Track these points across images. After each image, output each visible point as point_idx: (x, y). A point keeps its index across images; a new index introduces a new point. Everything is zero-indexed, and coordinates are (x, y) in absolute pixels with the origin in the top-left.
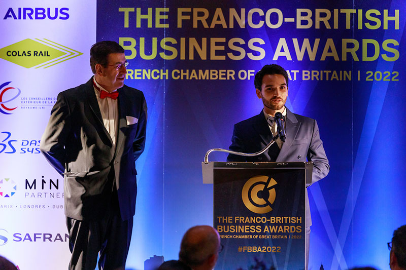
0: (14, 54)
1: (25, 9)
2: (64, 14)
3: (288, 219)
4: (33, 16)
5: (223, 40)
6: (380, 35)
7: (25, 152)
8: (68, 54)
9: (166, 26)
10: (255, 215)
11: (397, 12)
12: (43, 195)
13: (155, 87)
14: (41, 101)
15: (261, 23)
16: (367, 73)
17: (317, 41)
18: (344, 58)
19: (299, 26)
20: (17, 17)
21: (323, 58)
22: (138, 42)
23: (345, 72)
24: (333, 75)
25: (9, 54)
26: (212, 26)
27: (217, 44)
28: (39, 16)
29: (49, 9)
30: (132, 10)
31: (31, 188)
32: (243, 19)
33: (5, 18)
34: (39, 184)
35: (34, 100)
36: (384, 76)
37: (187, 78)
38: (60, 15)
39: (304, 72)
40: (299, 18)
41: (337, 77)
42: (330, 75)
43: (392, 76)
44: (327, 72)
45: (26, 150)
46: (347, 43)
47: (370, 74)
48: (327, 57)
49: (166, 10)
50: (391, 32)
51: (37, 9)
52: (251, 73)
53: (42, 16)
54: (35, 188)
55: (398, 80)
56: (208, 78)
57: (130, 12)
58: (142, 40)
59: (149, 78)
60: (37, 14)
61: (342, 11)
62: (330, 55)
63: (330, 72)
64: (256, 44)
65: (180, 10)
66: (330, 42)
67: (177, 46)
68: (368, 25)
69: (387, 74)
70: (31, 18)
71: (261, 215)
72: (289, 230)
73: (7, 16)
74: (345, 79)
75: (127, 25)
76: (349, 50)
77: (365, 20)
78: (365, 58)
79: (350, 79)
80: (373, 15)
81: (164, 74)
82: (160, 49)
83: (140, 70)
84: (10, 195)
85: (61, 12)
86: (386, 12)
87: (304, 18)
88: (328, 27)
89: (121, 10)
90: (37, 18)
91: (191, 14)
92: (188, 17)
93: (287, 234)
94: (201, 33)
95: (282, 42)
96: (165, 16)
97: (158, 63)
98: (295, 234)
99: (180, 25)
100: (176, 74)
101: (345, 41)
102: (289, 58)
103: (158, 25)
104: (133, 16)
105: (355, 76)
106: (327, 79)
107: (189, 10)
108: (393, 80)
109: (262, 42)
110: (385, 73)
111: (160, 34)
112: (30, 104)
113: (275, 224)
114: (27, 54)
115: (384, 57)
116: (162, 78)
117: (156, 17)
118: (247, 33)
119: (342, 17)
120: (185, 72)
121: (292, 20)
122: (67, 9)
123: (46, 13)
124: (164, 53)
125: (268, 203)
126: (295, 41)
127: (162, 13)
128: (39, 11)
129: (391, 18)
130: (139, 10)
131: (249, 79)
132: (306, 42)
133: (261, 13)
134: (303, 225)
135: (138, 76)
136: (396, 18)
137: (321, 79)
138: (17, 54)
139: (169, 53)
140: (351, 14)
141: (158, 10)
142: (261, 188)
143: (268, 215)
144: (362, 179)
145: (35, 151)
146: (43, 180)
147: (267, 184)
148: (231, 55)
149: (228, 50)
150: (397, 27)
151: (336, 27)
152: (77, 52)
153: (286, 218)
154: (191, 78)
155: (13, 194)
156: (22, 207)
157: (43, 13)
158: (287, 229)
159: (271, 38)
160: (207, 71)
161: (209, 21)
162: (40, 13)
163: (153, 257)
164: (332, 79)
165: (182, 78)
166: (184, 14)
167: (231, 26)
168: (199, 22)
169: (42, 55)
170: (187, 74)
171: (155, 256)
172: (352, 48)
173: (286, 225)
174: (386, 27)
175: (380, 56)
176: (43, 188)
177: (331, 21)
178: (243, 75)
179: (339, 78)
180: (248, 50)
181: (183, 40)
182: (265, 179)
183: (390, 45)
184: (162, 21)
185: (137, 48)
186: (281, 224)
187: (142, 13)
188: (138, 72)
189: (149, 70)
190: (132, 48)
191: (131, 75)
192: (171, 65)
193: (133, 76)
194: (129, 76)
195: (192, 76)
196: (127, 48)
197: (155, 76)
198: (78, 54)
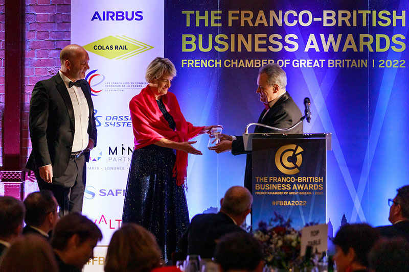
0: (100, 48)
1: (108, 13)
2: (138, 16)
3: (312, 179)
4: (115, 18)
5: (265, 36)
6: (390, 31)
7: (108, 125)
8: (143, 47)
9: (219, 25)
10: (285, 176)
11: (404, 12)
12: (123, 159)
13: (211, 74)
14: (121, 85)
15: (295, 22)
16: (380, 61)
17: (340, 36)
18: (362, 50)
19: (325, 24)
20: (102, 19)
21: (344, 50)
22: (197, 38)
23: (362, 61)
24: (353, 63)
25: (96, 48)
26: (256, 25)
27: (260, 39)
28: (119, 18)
29: (127, 12)
30: (193, 12)
31: (113, 154)
32: (280, 19)
33: (93, 20)
34: (119, 150)
35: (115, 84)
36: (393, 63)
37: (237, 66)
38: (135, 17)
39: (329, 61)
40: (326, 18)
41: (356, 65)
42: (350, 63)
43: (400, 63)
44: (348, 61)
45: (109, 124)
46: (364, 38)
47: (382, 62)
48: (347, 49)
49: (219, 12)
50: (399, 29)
51: (117, 13)
52: (287, 62)
53: (121, 18)
54: (116, 154)
55: (404, 67)
56: (252, 66)
57: (190, 14)
58: (200, 36)
59: (206, 66)
60: (117, 16)
61: (360, 12)
62: (350, 47)
63: (350, 60)
64: (291, 39)
65: (230, 13)
66: (350, 37)
67: (228, 41)
68: (380, 23)
69: (396, 62)
70: (113, 20)
71: (290, 176)
72: (313, 188)
73: (94, 18)
74: (362, 66)
75: (188, 25)
76: (366, 43)
77: (378, 19)
78: (378, 49)
79: (366, 66)
80: (384, 15)
81: (218, 63)
82: (214, 44)
83: (199, 60)
84: (96, 159)
85: (137, 15)
86: (395, 12)
87: (329, 18)
88: (348, 24)
89: (183, 12)
90: (117, 19)
91: (239, 15)
92: (237, 18)
93: (311, 190)
94: (247, 31)
95: (312, 37)
96: (218, 17)
97: (213, 55)
98: (318, 191)
99: (230, 24)
100: (228, 63)
101: (362, 36)
102: (317, 50)
103: (213, 24)
104: (193, 17)
105: (370, 64)
106: (348, 66)
107: (238, 12)
108: (400, 66)
109: (295, 37)
110: (394, 61)
111: (214, 31)
112: (112, 87)
113: (302, 183)
114: (110, 48)
115: (394, 48)
116: (216, 66)
117: (212, 18)
118: (284, 30)
119: (360, 17)
120: (234, 61)
121: (320, 19)
122: (141, 12)
123: (125, 16)
124: (218, 47)
125: (296, 166)
126: (322, 36)
127: (216, 15)
128: (119, 14)
129: (399, 18)
130: (198, 12)
131: (285, 66)
132: (331, 37)
133: (295, 14)
134: (324, 184)
135: (197, 65)
136: (403, 17)
137: (343, 66)
138: (102, 48)
139: (222, 46)
140: (367, 14)
141: (213, 12)
142: (291, 154)
143: (296, 176)
144: (376, 146)
145: (116, 124)
146: (123, 147)
147: (295, 151)
148: (271, 48)
149: (269, 44)
150: (404, 24)
151: (355, 24)
152: (148, 45)
153: (310, 178)
154: (239, 66)
155: (99, 158)
156: (107, 168)
157: (122, 16)
158: (311, 186)
159: (303, 34)
160: (252, 61)
161: (254, 21)
162: (120, 16)
163: (209, 208)
164: (352, 67)
165: (232, 66)
166: (233, 15)
167: (271, 25)
168: (246, 22)
169: (122, 48)
170: (236, 63)
171: (211, 207)
172: (367, 42)
173: (310, 183)
174: (395, 25)
175: (390, 47)
176: (123, 154)
177: (351, 20)
178: (280, 63)
179: (357, 65)
180: (284, 44)
181: (233, 36)
182: (293, 147)
183: (398, 39)
184: (216, 21)
185: (197, 42)
186: (307, 183)
187: (201, 15)
188: (197, 62)
189: (206, 60)
190: (192, 43)
191: (192, 64)
192: (223, 56)
193: (194, 64)
194: (190, 65)
195: (240, 65)
196: (189, 43)
197: (211, 65)
198: (150, 47)
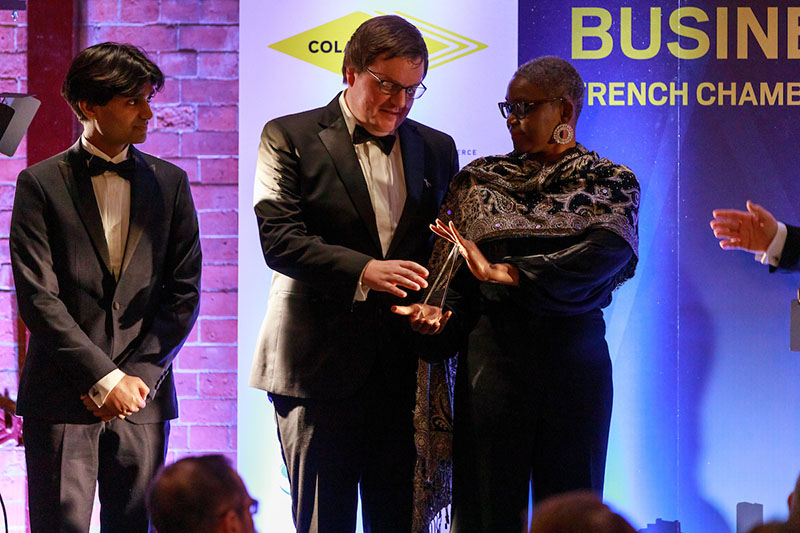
0: (326, 47)
8: (454, 46)
13: (658, 124)
22: (616, 18)
25: (315, 47)
37: (733, 103)
56: (781, 103)
58: (626, 13)
59: (643, 102)
67: (710, 28)
81: (678, 93)
82: (668, 35)
83: (622, 85)
97: (664, 68)
100: (706, 94)
116: (672, 103)
120: (727, 87)
124: (677, 44)
135: (617, 98)
138: (334, 47)
139: (689, 43)
152: (471, 41)
154: (741, 103)
160: (779, 86)
163: (654, 523)
165: (721, 103)
170: (733, 92)
171: (659, 520)
181: (722, 13)
185: (615, 31)
188: (616, 89)
189: (643, 85)
190: (601, 32)
191: (600, 96)
192: (694, 72)
193: (606, 97)
194: (596, 99)
195: (743, 99)
196: (591, 32)
197: (658, 98)
198: (475, 46)
